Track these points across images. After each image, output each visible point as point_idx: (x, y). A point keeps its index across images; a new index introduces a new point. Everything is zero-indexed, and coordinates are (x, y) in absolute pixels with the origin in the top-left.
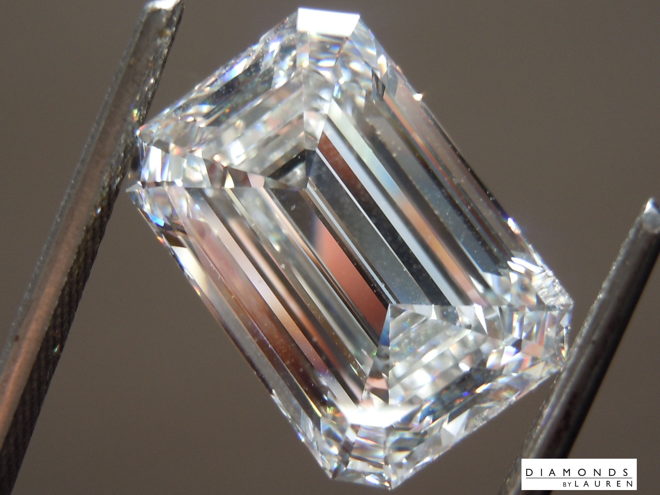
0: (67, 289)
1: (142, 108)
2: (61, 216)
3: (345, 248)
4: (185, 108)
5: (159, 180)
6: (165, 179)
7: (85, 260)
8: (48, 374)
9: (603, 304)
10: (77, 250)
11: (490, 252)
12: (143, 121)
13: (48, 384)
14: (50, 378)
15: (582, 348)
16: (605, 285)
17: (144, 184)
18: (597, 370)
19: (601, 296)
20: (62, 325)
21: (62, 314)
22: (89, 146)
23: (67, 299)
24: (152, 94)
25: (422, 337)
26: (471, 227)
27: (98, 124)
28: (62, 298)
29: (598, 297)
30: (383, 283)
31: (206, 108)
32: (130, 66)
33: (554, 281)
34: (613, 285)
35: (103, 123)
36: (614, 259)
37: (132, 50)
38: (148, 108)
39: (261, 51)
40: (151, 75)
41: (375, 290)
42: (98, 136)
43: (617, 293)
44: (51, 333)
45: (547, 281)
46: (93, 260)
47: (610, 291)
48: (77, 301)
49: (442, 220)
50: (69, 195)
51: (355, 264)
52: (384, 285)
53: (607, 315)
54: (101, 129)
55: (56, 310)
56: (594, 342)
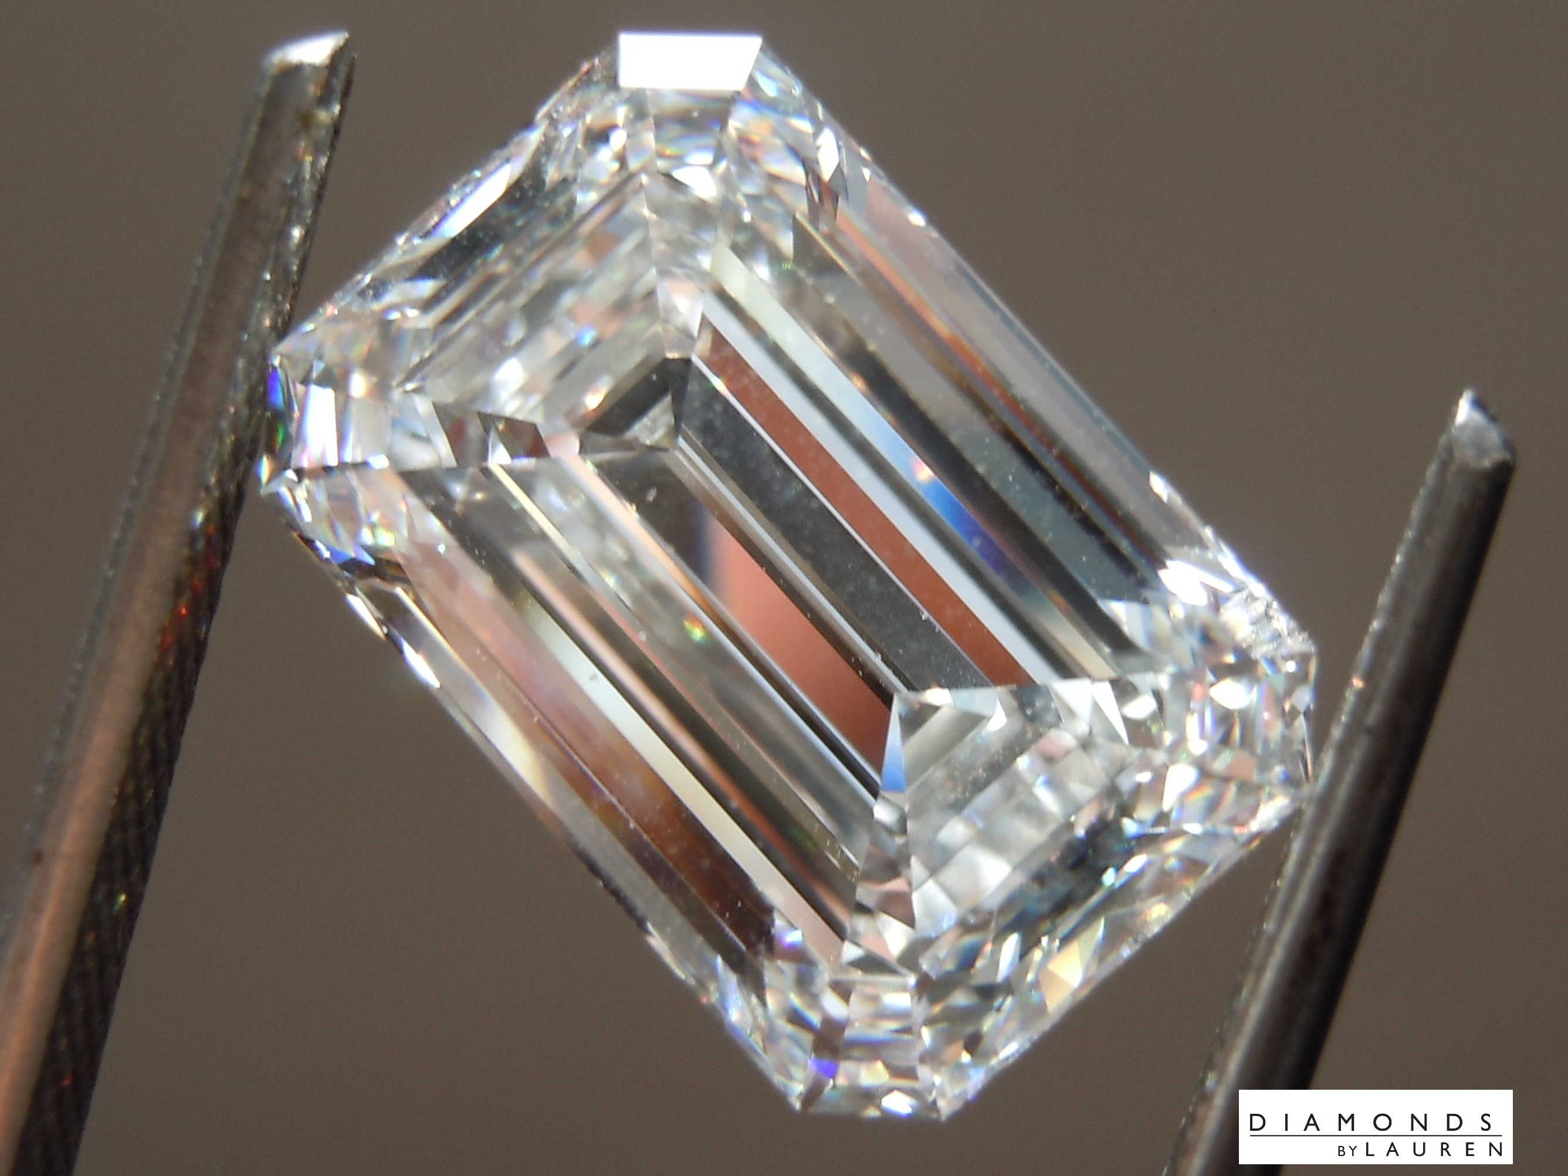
0: (145, 732)
1: (280, 297)
2: (114, 563)
3: (781, 581)
4: (378, 288)
5: (333, 462)
6: (348, 458)
7: (180, 663)
8: (120, 936)
9: (1382, 642)
10: (159, 640)
11: (1113, 551)
12: (283, 329)
13: (120, 961)
14: (126, 946)
15: (1343, 750)
16: (1384, 598)
17: (300, 472)
18: (1383, 793)
19: (1376, 625)
20: (141, 820)
21: (139, 794)
22: (164, 397)
23: (146, 757)
24: (300, 263)
25: (981, 770)
26: (1064, 498)
27: (181, 341)
28: (134, 752)
29: (1371, 629)
30: (876, 651)
31: (427, 287)
32: (243, 203)
33: (1268, 606)
34: (1401, 595)
35: (191, 340)
36: (1396, 540)
37: (243, 163)
38: (295, 297)
39: (543, 139)
40: (294, 217)
41: (861, 670)
42: (182, 369)
43: (1412, 611)
44: (117, 838)
45: (1253, 609)
46: (198, 660)
47: (1395, 611)
48: (171, 761)
49: (994, 485)
50: (129, 514)
51: (809, 615)
52: (880, 656)
53: (1393, 666)
54: (188, 352)
55: (122, 785)
56: (1369, 731)
